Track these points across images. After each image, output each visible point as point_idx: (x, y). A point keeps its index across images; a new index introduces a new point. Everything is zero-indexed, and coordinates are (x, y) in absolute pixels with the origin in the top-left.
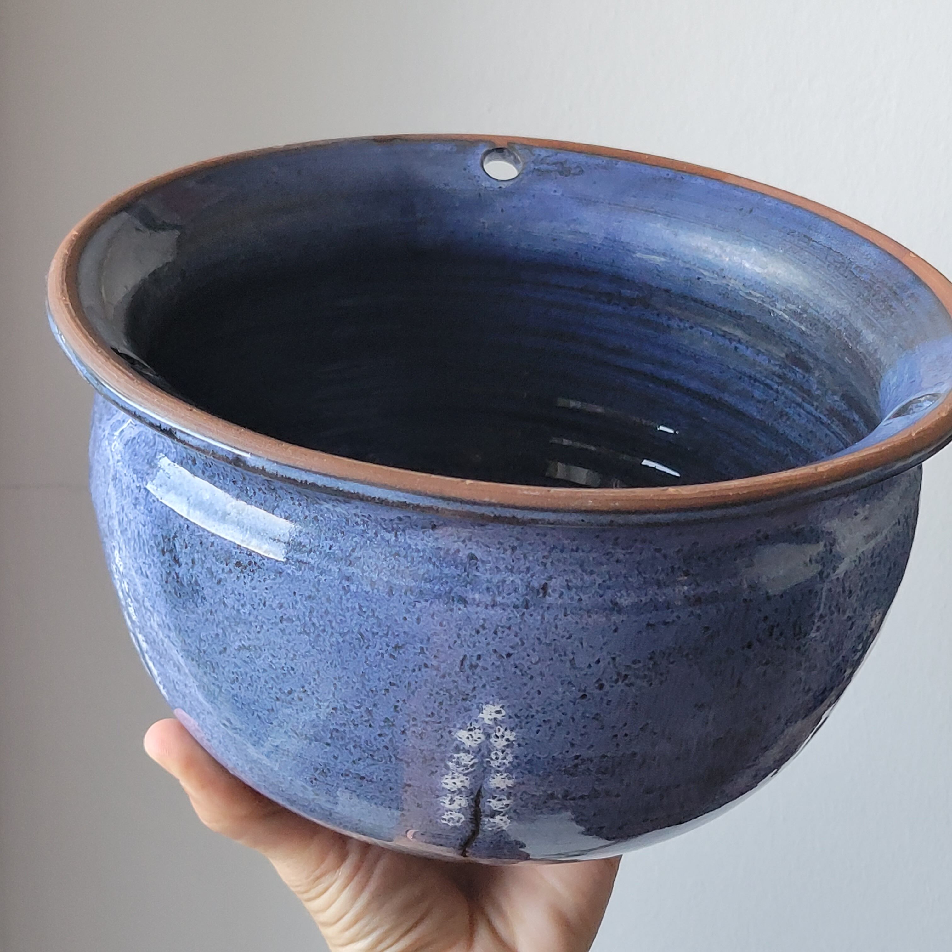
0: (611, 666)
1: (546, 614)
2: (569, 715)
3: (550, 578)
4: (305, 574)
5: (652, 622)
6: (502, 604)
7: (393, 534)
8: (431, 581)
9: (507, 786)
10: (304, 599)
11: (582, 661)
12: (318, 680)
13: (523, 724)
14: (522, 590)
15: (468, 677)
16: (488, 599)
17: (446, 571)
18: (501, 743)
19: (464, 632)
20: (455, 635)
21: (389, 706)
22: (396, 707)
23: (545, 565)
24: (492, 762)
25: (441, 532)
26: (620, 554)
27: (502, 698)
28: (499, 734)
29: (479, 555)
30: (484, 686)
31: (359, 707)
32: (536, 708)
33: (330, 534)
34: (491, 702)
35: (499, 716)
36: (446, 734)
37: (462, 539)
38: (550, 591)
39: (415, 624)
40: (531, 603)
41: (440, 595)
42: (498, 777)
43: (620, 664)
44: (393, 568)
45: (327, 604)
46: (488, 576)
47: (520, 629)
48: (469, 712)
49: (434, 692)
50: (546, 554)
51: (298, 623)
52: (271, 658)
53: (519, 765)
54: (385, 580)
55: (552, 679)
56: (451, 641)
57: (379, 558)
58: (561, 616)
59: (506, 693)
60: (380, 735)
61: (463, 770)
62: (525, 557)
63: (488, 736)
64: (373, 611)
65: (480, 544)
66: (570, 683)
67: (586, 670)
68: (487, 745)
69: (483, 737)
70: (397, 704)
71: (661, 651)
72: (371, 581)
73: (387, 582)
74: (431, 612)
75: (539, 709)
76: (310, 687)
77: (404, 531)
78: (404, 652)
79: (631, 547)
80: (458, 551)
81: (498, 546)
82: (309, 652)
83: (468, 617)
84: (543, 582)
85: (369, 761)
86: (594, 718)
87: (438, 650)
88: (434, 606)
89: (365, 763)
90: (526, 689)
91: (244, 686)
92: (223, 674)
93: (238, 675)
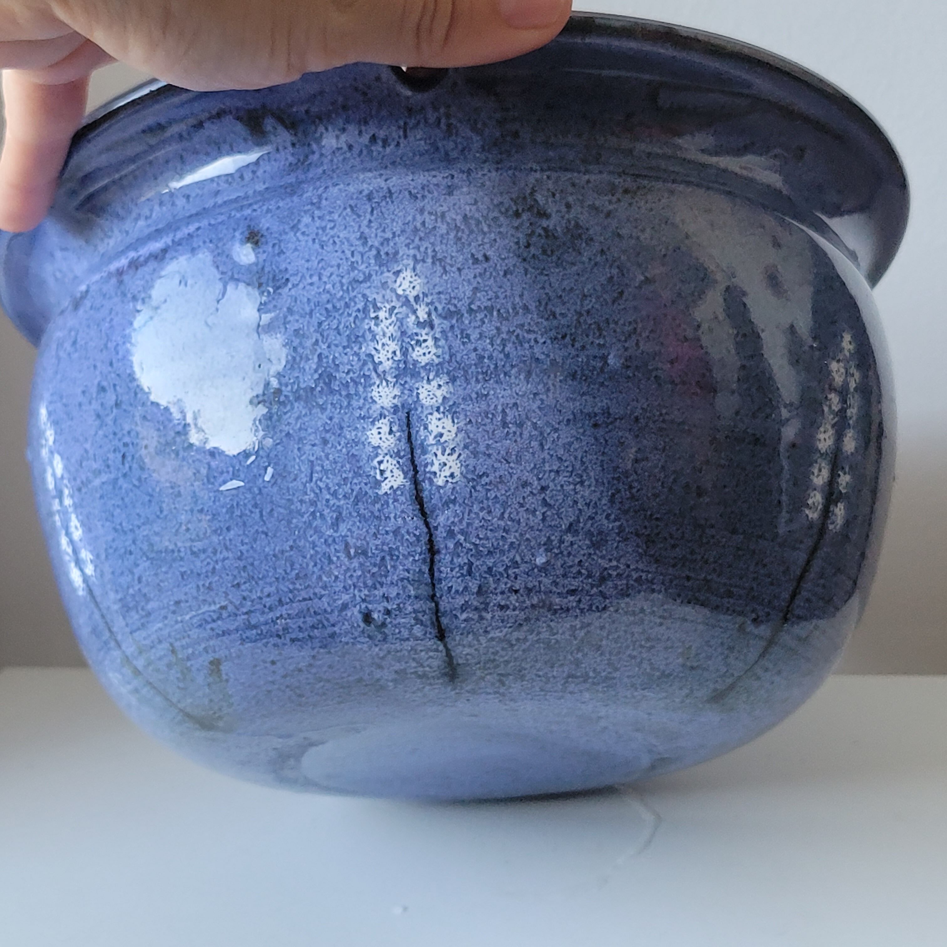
61: (832, 420)
91: (644, 335)
92: (615, 331)
93: (636, 323)
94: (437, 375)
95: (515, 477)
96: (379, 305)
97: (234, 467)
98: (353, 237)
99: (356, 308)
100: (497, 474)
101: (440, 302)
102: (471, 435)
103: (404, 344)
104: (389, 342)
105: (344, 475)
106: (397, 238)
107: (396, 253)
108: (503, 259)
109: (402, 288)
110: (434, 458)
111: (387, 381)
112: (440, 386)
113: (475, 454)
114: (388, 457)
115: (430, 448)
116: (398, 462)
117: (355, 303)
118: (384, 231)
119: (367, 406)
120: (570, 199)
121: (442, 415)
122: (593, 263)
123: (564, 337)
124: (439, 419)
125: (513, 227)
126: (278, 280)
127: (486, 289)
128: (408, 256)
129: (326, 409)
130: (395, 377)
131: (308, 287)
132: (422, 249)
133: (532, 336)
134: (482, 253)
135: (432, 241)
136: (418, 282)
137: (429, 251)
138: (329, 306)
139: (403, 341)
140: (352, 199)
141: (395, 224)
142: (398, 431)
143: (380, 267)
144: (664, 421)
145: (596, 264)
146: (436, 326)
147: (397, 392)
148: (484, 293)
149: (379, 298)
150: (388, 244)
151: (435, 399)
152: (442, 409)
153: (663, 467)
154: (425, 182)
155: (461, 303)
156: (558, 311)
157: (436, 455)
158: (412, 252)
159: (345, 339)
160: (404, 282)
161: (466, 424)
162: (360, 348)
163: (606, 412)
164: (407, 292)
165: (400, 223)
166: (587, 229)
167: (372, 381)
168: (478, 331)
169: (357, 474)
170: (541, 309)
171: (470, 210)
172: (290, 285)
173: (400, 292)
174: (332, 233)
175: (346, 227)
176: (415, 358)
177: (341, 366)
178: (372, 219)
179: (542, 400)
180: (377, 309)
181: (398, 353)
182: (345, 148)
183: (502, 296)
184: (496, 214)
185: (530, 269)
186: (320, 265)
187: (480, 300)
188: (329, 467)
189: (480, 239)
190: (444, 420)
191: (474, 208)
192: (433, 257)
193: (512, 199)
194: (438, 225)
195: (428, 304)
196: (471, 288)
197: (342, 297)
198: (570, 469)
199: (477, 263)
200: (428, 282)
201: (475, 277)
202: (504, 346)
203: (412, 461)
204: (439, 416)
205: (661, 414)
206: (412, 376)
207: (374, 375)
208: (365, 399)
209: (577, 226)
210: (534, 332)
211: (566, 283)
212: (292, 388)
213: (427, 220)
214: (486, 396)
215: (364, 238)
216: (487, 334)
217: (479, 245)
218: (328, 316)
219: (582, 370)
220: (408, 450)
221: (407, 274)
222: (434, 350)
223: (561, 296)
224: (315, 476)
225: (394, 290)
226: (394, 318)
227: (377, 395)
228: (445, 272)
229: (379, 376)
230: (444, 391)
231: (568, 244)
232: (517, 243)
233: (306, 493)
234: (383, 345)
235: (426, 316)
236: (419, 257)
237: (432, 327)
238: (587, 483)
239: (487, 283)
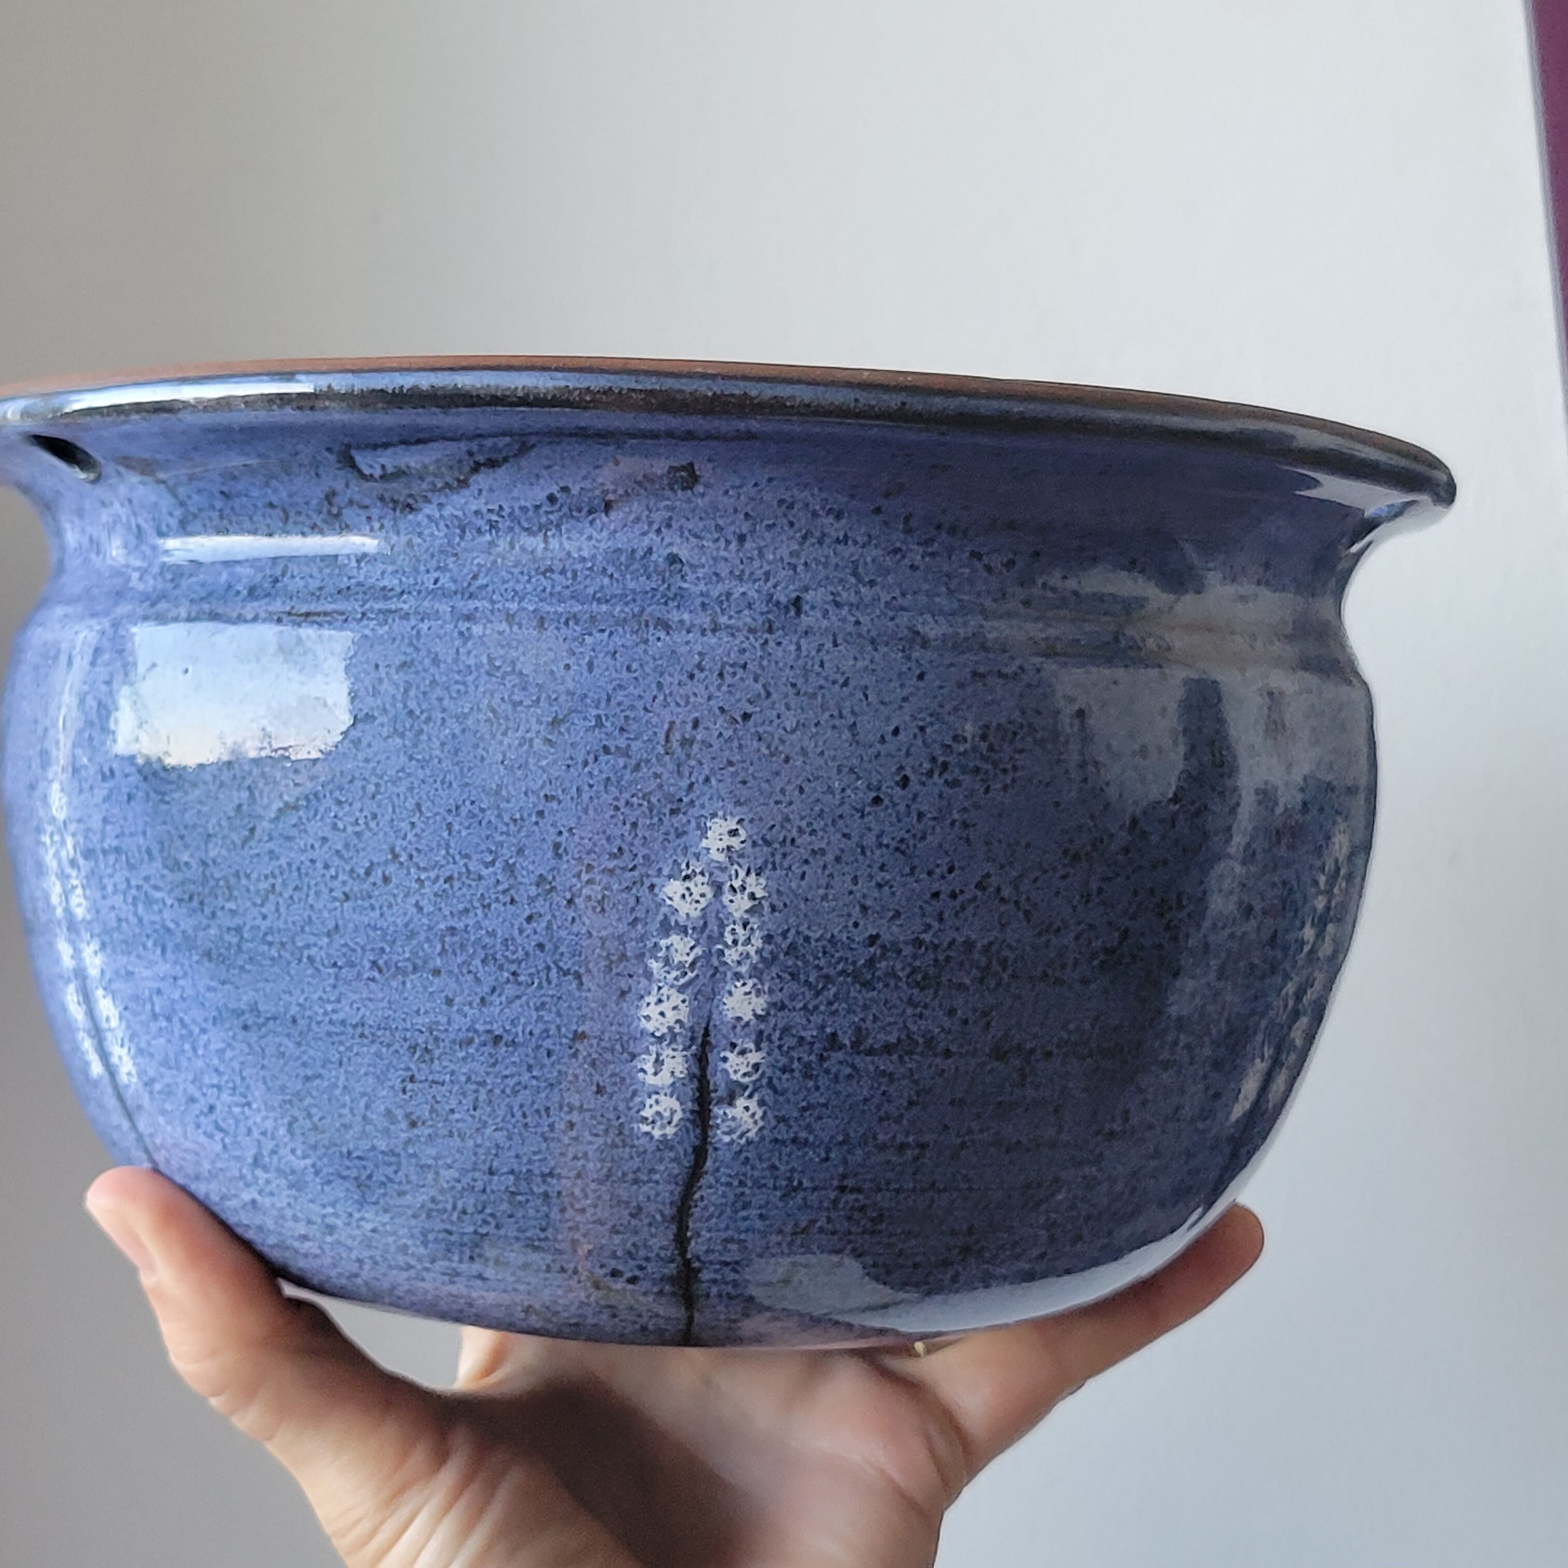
0: (919, 742)
1: (802, 641)
2: (855, 839)
3: (806, 589)
4: (395, 627)
5: (982, 669)
6: (728, 627)
7: (540, 537)
8: (607, 601)
9: (755, 1015)
10: (393, 671)
11: (870, 727)
12: (420, 825)
13: (778, 858)
14: (760, 606)
15: (679, 766)
16: (705, 620)
17: (631, 585)
18: (739, 905)
19: (669, 679)
20: (654, 686)
21: (545, 847)
22: (557, 846)
23: (795, 568)
24: (727, 952)
25: (621, 515)
26: (916, 555)
27: (738, 803)
28: (737, 884)
29: (684, 554)
30: (707, 780)
31: (493, 863)
32: (797, 822)
33: (434, 562)
34: (720, 813)
35: (735, 842)
36: (644, 892)
37: (655, 526)
38: (806, 607)
39: (586, 674)
40: (777, 625)
41: (625, 620)
42: (739, 991)
43: (934, 741)
44: (544, 590)
45: (433, 670)
46: (702, 587)
47: (762, 667)
48: (684, 838)
49: (621, 803)
50: (796, 547)
51: (385, 719)
52: (334, 808)
53: (775, 958)
54: (531, 608)
55: (821, 762)
56: (648, 697)
57: (518, 581)
58: (829, 645)
59: (744, 793)
60: (529, 919)
61: (676, 979)
62: (761, 555)
63: (718, 889)
64: (513, 663)
65: (686, 533)
66: (852, 770)
67: (878, 746)
68: (718, 912)
69: (709, 891)
70: (559, 839)
71: (999, 725)
72: (508, 614)
73: (534, 611)
74: (611, 648)
75: (803, 824)
76: (405, 844)
77: (558, 526)
78: (568, 731)
79: (932, 540)
80: (650, 551)
81: (716, 536)
82: (402, 770)
83: (673, 652)
84: (794, 595)
85: (510, 990)
86: (897, 849)
87: (626, 717)
88: (615, 638)
89: (503, 999)
90: (779, 784)
91: (286, 895)
92: (248, 890)
93: (274, 877)
94: (92, 937)
95: (181, 1088)
96: (45, 825)
98: (32, 718)
100: (165, 1082)
102: (132, 1025)
103: (65, 887)
106: (52, 729)
107: (51, 752)
109: (55, 806)
111: (64, 933)
112: (96, 952)
113: (140, 1051)
114: (85, 1034)
116: (93, 1044)
117: (34, 817)
119: (60, 963)
123: (191, 898)
124: (104, 997)
127: (114, 820)
128: (57, 758)
130: (67, 930)
132: (66, 751)
133: (160, 895)
139: (63, 882)
141: (53, 706)
142: (83, 1003)
144: (331, 1022)
146: (82, 868)
147: (71, 950)
148: (112, 826)
149: (44, 816)
151: (96, 969)
152: (104, 984)
153: (345, 1087)
155: (95, 838)
156: (181, 858)
159: (35, 866)
160: (55, 798)
161: (124, 1009)
163: (254, 1009)
164: (59, 814)
167: (56, 930)
168: (112, 881)
170: (165, 854)
174: (24, 706)
175: (30, 701)
176: (74, 909)
179: (183, 988)
180: (44, 831)
183: (126, 833)
187: (110, 836)
189: (108, 741)
190: (107, 999)
195: (73, 835)
196: (101, 816)
197: (27, 807)
202: (136, 906)
203: (101, 1045)
204: (104, 993)
205: (326, 1013)
206: (76, 933)
207: (55, 921)
210: (161, 889)
211: (188, 815)
213: (73, 704)
214: (133, 974)
216: (120, 887)
217: (107, 752)
219: (218, 948)
220: (95, 1030)
222: (84, 902)
223: (184, 835)
226: (54, 848)
227: (62, 950)
229: (58, 924)
230: (100, 959)
235: (73, 852)
236: (63, 763)
237: (79, 868)
238: (255, 1106)
239: (113, 811)
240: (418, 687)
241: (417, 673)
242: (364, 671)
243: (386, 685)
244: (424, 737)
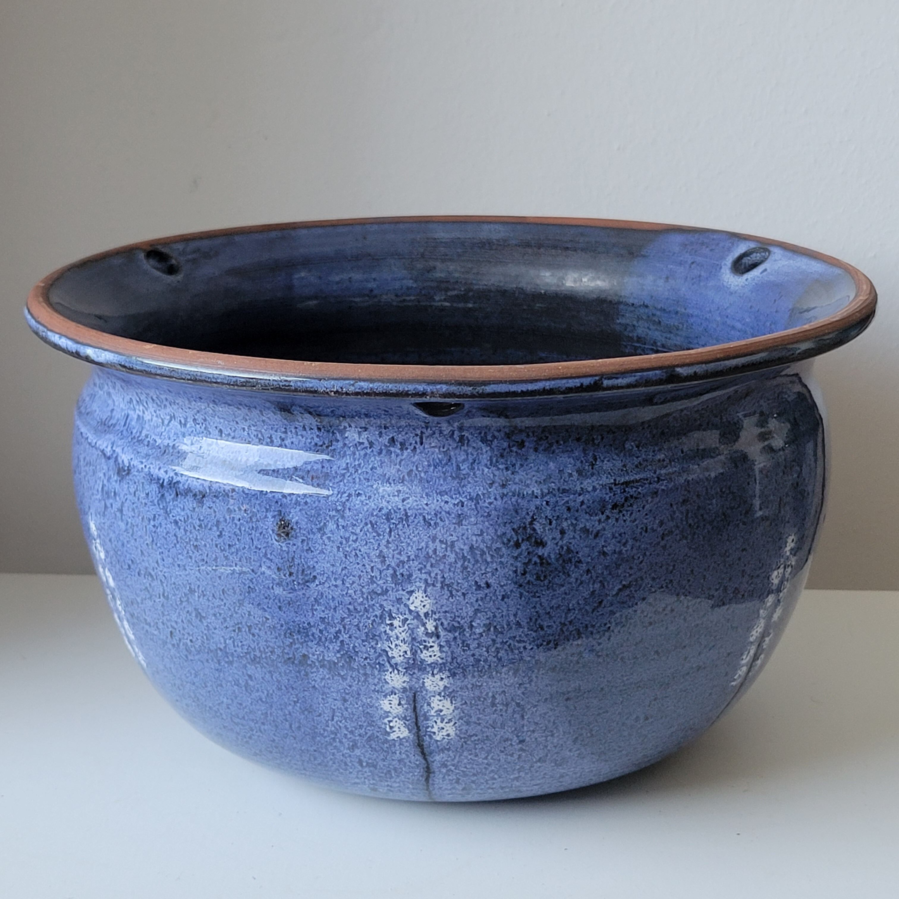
10: (679, 506)
36: (766, 581)
45: (697, 501)
51: (677, 531)
64: (729, 488)
82: (686, 555)
94: (440, 671)
95: (499, 736)
96: (394, 615)
97: (268, 691)
98: (374, 554)
99: (374, 614)
100: (485, 735)
101: (446, 619)
102: (466, 711)
103: (414, 647)
104: (401, 644)
105: (360, 723)
106: (411, 562)
107: (410, 575)
108: (502, 586)
109: (413, 605)
110: (434, 724)
111: (398, 671)
112: (442, 679)
113: (468, 723)
114: (396, 719)
115: (431, 718)
116: (405, 723)
117: (374, 610)
118: (400, 554)
119: (381, 685)
120: (565, 524)
121: (442, 698)
122: (579, 581)
123: (548, 643)
124: (440, 701)
125: (513, 557)
126: (306, 575)
127: (486, 610)
128: (421, 579)
129: (346, 679)
130: (405, 668)
131: (332, 588)
132: (433, 575)
133: (522, 645)
134: (484, 581)
135: (441, 568)
136: (428, 602)
137: (439, 577)
138: (351, 607)
139: (413, 645)
140: (372, 515)
141: (410, 548)
142: (406, 704)
143: (395, 585)
144: (624, 685)
145: (581, 583)
146: (442, 637)
147: (406, 678)
148: (484, 613)
149: (394, 610)
150: (403, 567)
151: (437, 687)
152: (443, 694)
154: (438, 508)
155: (463, 621)
156: (545, 624)
157: (436, 722)
158: (424, 576)
159: (364, 635)
160: (416, 601)
161: (462, 705)
162: (377, 644)
163: (578, 689)
164: (419, 609)
165: (415, 548)
166: (577, 553)
167: (386, 669)
168: (476, 642)
169: (370, 725)
170: (531, 624)
171: (477, 541)
172: (317, 582)
173: (412, 608)
174: (355, 545)
175: (366, 544)
176: (423, 658)
177: (360, 653)
178: (390, 540)
179: (526, 688)
180: (391, 618)
181: (408, 653)
182: (367, 444)
183: (498, 616)
184: (499, 545)
185: (525, 593)
186: (344, 572)
187: (480, 619)
188: (347, 716)
189: (483, 568)
190: (445, 701)
191: (480, 539)
192: (442, 583)
193: (513, 529)
194: (447, 554)
195: (435, 620)
196: (473, 609)
197: (362, 604)
198: (544, 728)
199: (480, 590)
200: (437, 603)
201: (477, 601)
202: (498, 652)
203: (416, 724)
204: (440, 698)
205: (623, 681)
206: (420, 670)
207: (387, 664)
208: (379, 679)
209: (569, 550)
210: (524, 641)
211: (554, 601)
212: (318, 658)
213: (438, 548)
214: (480, 686)
215: (382, 557)
216: (484, 644)
217: (483, 574)
218: (350, 615)
219: (561, 664)
220: (414, 716)
221: (419, 594)
222: (439, 654)
223: (549, 612)
224: (336, 719)
225: (406, 605)
226: (406, 627)
227: (390, 678)
228: (452, 595)
229: (391, 666)
230: (446, 682)
231: (560, 568)
232: (515, 572)
233: (328, 726)
234: (396, 645)
235: (433, 629)
236: (429, 581)
237: (438, 637)
238: (556, 735)
239: (486, 605)
240: (692, 512)
241: (691, 504)
242: (665, 509)
243: (677, 514)
244: (696, 536)
